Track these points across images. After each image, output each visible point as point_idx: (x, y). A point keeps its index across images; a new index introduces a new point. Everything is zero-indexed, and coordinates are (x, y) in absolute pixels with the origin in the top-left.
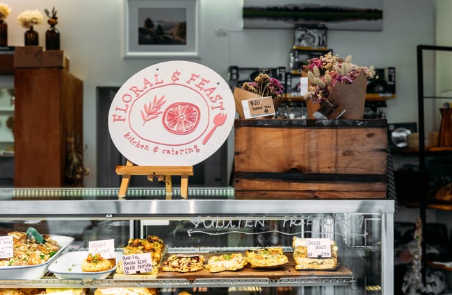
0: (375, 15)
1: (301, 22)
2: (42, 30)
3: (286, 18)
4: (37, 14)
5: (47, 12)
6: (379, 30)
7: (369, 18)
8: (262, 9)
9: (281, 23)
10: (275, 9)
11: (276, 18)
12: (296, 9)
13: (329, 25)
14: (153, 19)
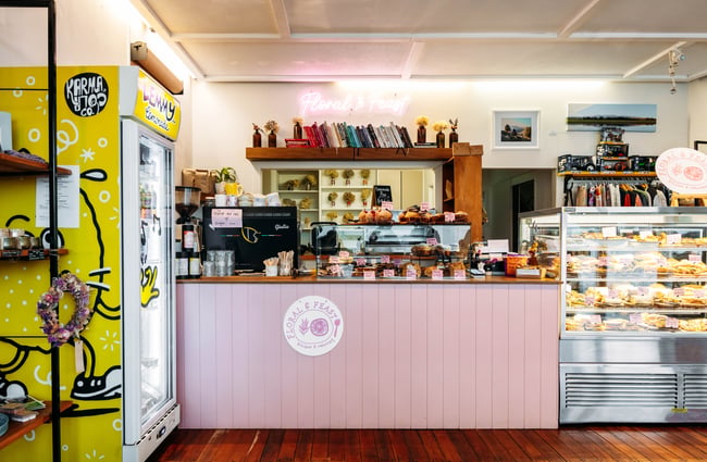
0: (652, 121)
1: (605, 126)
2: (447, 133)
3: (595, 124)
4: (445, 123)
5: (451, 122)
6: (654, 132)
7: (647, 124)
8: (580, 119)
9: (592, 127)
10: (588, 118)
11: (589, 124)
12: (601, 118)
13: (623, 128)
14: (511, 125)
